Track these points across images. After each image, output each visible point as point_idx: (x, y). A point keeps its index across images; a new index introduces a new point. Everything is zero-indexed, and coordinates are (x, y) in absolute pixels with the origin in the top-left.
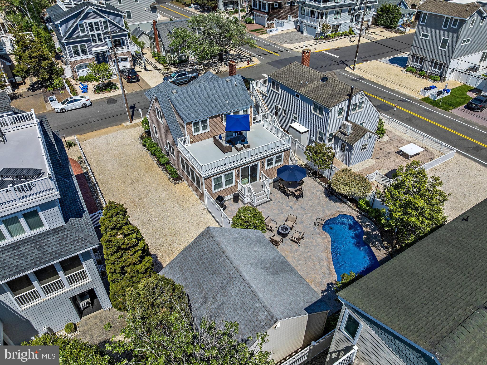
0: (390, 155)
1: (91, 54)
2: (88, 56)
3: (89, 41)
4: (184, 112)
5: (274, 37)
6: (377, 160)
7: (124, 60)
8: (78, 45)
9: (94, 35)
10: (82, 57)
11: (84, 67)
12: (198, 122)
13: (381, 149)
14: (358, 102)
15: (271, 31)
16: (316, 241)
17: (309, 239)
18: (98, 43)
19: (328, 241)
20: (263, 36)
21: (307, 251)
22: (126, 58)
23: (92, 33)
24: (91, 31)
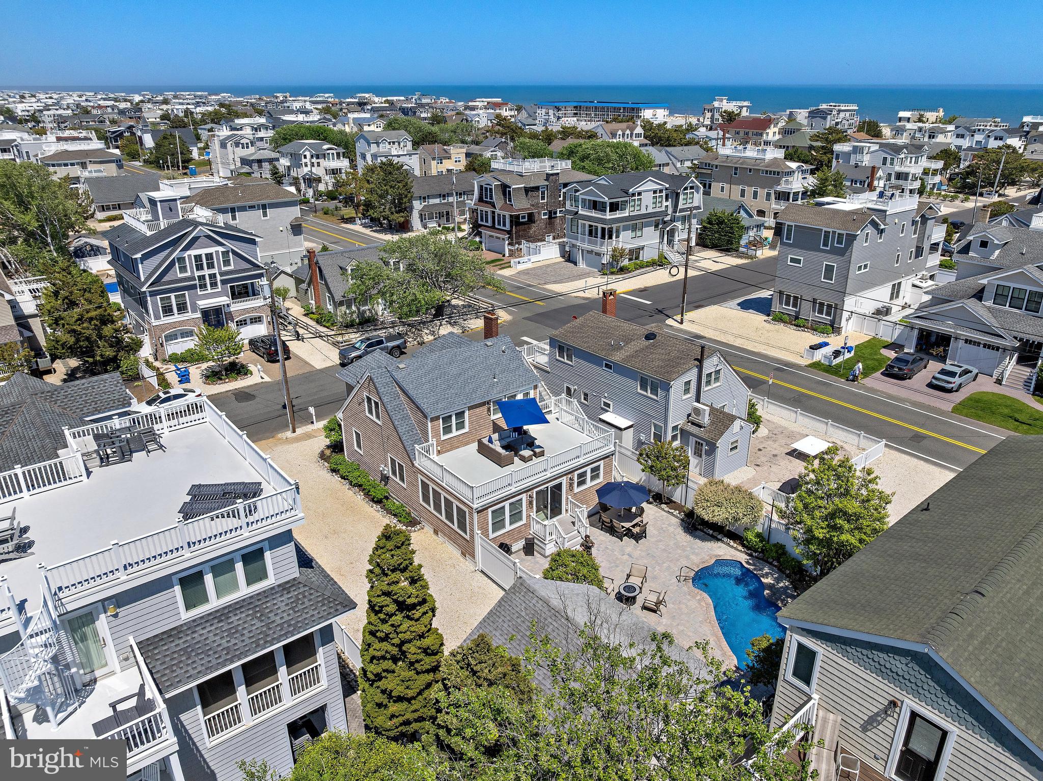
0: (778, 458)
1: (194, 311)
2: (189, 315)
3: (193, 287)
4: (425, 400)
5: (526, 272)
6: (757, 468)
7: (256, 322)
8: (172, 296)
9: (204, 276)
10: (177, 317)
11: (179, 336)
12: (450, 416)
13: (760, 450)
14: (713, 370)
15: (519, 263)
16: (687, 606)
17: (673, 604)
18: (210, 291)
19: (707, 604)
20: (506, 272)
21: (675, 624)
22: (260, 317)
23: (200, 273)
24: (198, 269)
